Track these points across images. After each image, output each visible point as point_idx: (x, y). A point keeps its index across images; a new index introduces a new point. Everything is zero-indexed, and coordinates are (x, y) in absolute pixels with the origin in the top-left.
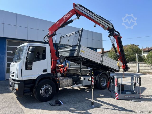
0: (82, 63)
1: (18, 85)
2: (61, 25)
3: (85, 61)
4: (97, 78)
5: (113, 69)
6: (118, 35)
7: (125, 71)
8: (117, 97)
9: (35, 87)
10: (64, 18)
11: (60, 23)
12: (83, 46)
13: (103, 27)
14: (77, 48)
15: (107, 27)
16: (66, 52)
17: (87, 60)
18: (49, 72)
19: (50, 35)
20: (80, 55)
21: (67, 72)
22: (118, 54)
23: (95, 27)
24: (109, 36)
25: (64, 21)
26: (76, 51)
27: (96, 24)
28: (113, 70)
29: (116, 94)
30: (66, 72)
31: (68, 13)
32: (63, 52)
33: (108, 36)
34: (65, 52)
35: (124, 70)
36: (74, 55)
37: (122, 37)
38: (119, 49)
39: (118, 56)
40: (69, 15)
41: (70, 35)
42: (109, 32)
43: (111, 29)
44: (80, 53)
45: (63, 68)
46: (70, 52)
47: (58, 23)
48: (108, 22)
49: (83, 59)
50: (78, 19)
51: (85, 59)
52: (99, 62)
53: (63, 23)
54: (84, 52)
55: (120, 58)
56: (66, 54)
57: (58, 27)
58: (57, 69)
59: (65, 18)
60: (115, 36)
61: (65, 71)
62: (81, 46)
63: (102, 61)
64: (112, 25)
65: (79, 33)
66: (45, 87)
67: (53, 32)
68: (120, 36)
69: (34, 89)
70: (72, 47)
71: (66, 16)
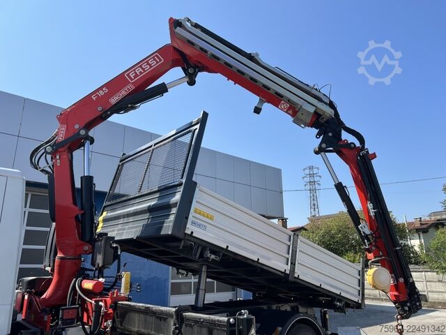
0: (204, 269)
2: (114, 100)
3: (218, 259)
5: (339, 298)
6: (358, 144)
7: (405, 311)
10: (128, 75)
12: (204, 189)
13: (294, 110)
14: (177, 197)
15: (312, 110)
16: (131, 219)
17: (224, 255)
19: (61, 138)
20: (188, 232)
21: (114, 322)
22: (365, 228)
23: (257, 110)
24: (320, 151)
25: (130, 87)
26: (174, 211)
27: (261, 102)
28: (340, 301)
30: (109, 322)
32: (121, 221)
33: (316, 153)
34: (126, 220)
35: (403, 309)
36: (163, 233)
37: (374, 156)
38: (370, 206)
39: (369, 240)
40: (150, 65)
41: (156, 146)
42: (319, 134)
43: (327, 122)
44: (193, 223)
45: (97, 302)
46: (147, 216)
47: (102, 93)
48: (314, 92)
49: (204, 249)
50: (192, 83)
51: (215, 249)
52: (280, 265)
53: (123, 93)
54: (211, 219)
55: (377, 247)
56: (130, 225)
57: (100, 109)
58: (73, 303)
59: (135, 77)
60: (344, 151)
61: (107, 316)
62: (197, 190)
63: (293, 264)
64: (331, 102)
65: (189, 132)
67: (77, 127)
68: (368, 152)
70: (157, 195)
71: (141, 67)
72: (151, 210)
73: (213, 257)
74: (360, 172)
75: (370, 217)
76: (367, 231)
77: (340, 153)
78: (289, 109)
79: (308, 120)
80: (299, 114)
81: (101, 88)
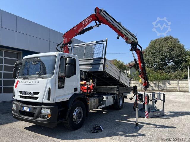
1: (49, 110)
2: (79, 31)
4: (116, 97)
6: (140, 49)
8: (147, 116)
9: (68, 111)
10: (83, 23)
11: (78, 29)
15: (132, 40)
18: (79, 91)
20: (105, 70)
21: (93, 90)
23: (118, 38)
26: (102, 65)
29: (146, 112)
30: (92, 90)
31: (87, 18)
33: (130, 50)
36: (99, 70)
38: (142, 65)
39: (140, 73)
40: (88, 20)
41: (87, 45)
42: (131, 46)
45: (87, 86)
46: (90, 66)
47: (75, 28)
48: (133, 35)
53: (81, 29)
54: (108, 67)
55: (142, 74)
57: (76, 34)
59: (85, 24)
60: (137, 51)
62: (106, 60)
65: (102, 43)
66: (77, 110)
67: (70, 39)
69: (68, 114)
70: (93, 60)
71: (86, 21)
72: (91, 64)
73: (107, 76)
74: (140, 56)
75: (141, 67)
76: (140, 71)
77: (136, 51)
78: (126, 38)
79: (130, 42)
80: (128, 41)
81: (75, 27)
